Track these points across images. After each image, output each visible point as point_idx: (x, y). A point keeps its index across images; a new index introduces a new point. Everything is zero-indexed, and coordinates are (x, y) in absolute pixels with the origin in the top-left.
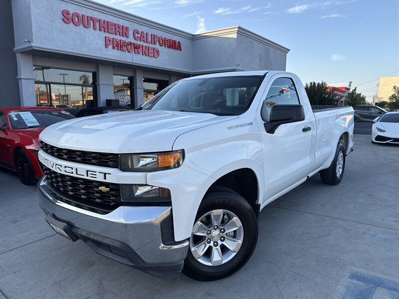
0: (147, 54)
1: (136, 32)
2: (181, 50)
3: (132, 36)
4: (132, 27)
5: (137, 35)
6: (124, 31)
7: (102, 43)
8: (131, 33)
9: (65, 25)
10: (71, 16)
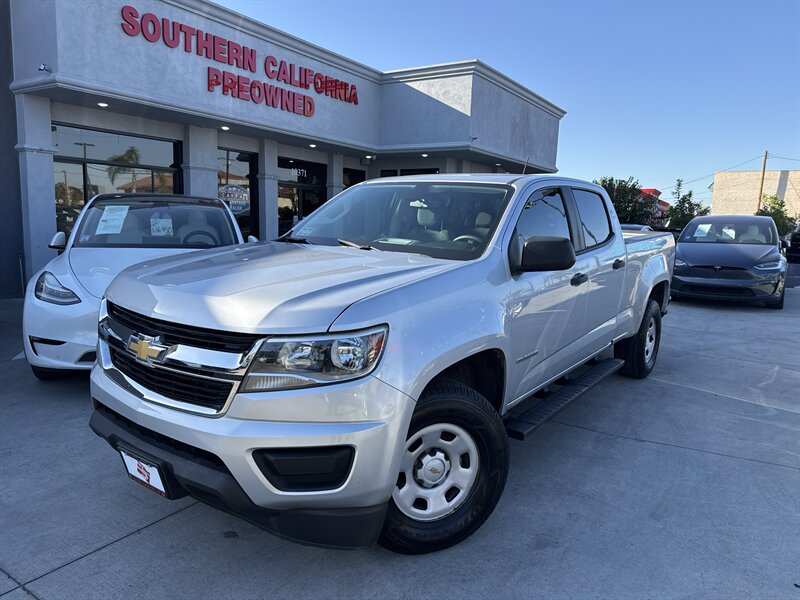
0: (291, 108)
1: (270, 61)
2: (356, 103)
3: (263, 68)
4: (263, 50)
5: (272, 68)
6: (247, 58)
7: (201, 81)
8: (260, 63)
9: (128, 39)
10: (139, 20)
